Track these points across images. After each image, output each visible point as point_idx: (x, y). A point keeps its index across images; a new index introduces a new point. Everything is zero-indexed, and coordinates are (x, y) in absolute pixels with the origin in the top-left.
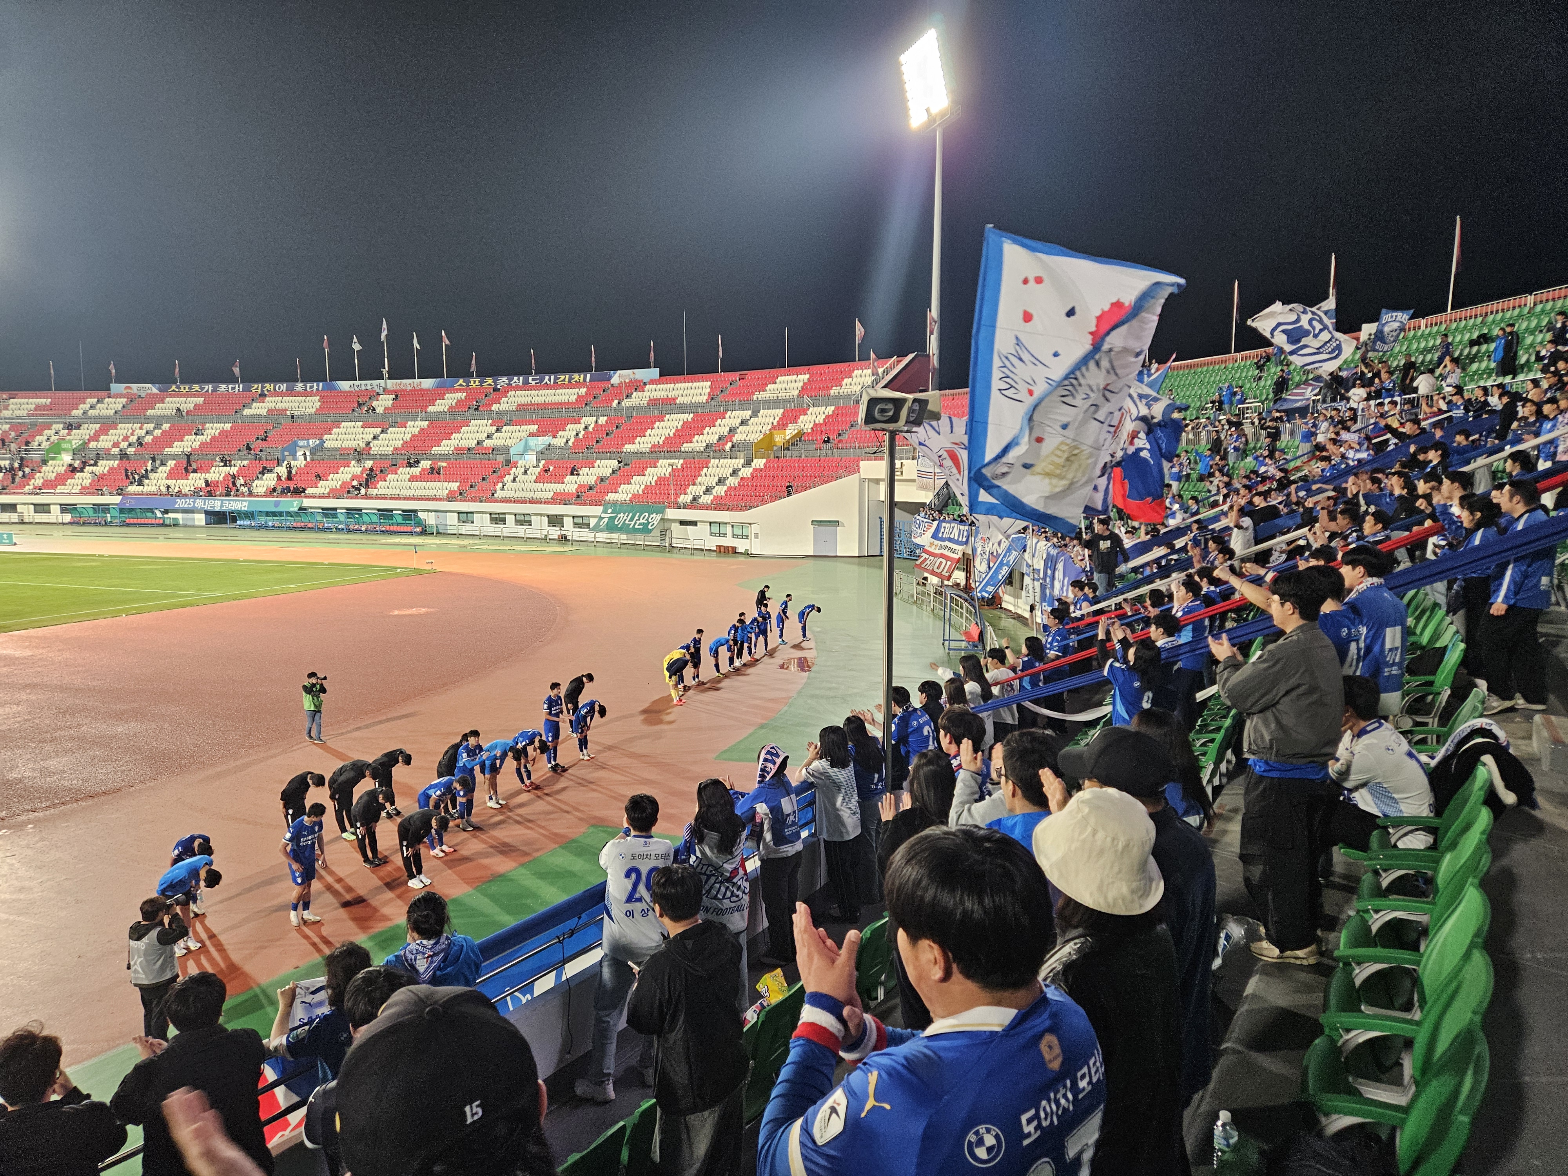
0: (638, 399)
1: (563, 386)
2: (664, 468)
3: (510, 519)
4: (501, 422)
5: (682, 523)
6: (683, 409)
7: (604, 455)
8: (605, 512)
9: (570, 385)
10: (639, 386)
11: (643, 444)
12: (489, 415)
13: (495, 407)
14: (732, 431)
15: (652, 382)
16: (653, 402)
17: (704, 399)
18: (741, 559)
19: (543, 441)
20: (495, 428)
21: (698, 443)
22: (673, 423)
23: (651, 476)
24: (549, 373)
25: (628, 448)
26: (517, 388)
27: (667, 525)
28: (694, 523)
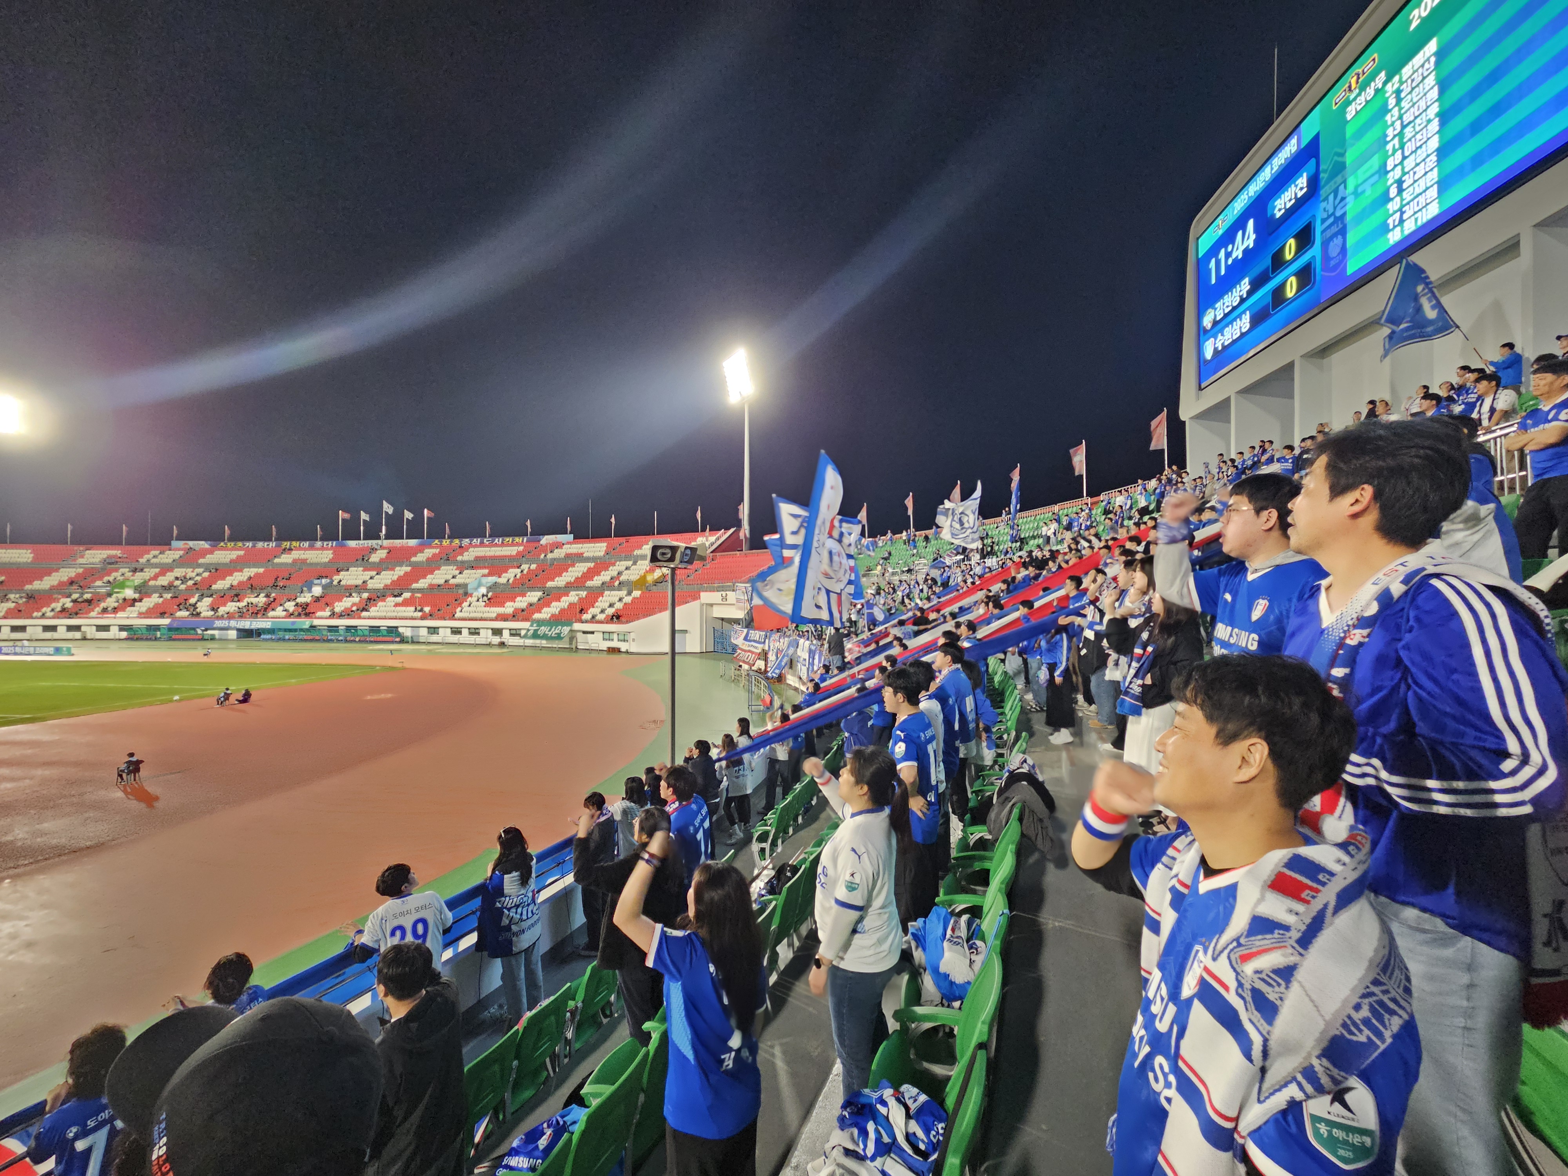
0: (559, 553)
1: (508, 545)
2: (573, 597)
3: (465, 632)
4: (463, 567)
5: (584, 632)
6: (588, 560)
7: (532, 589)
8: (532, 626)
9: (513, 544)
10: (559, 545)
11: (560, 581)
12: (455, 562)
13: (459, 558)
14: (620, 573)
15: (568, 543)
16: (568, 556)
17: (602, 554)
18: (624, 655)
19: (492, 579)
20: (458, 572)
21: (597, 581)
22: (580, 569)
23: (564, 602)
24: (499, 536)
25: (550, 584)
26: (476, 546)
27: (574, 634)
28: (593, 633)
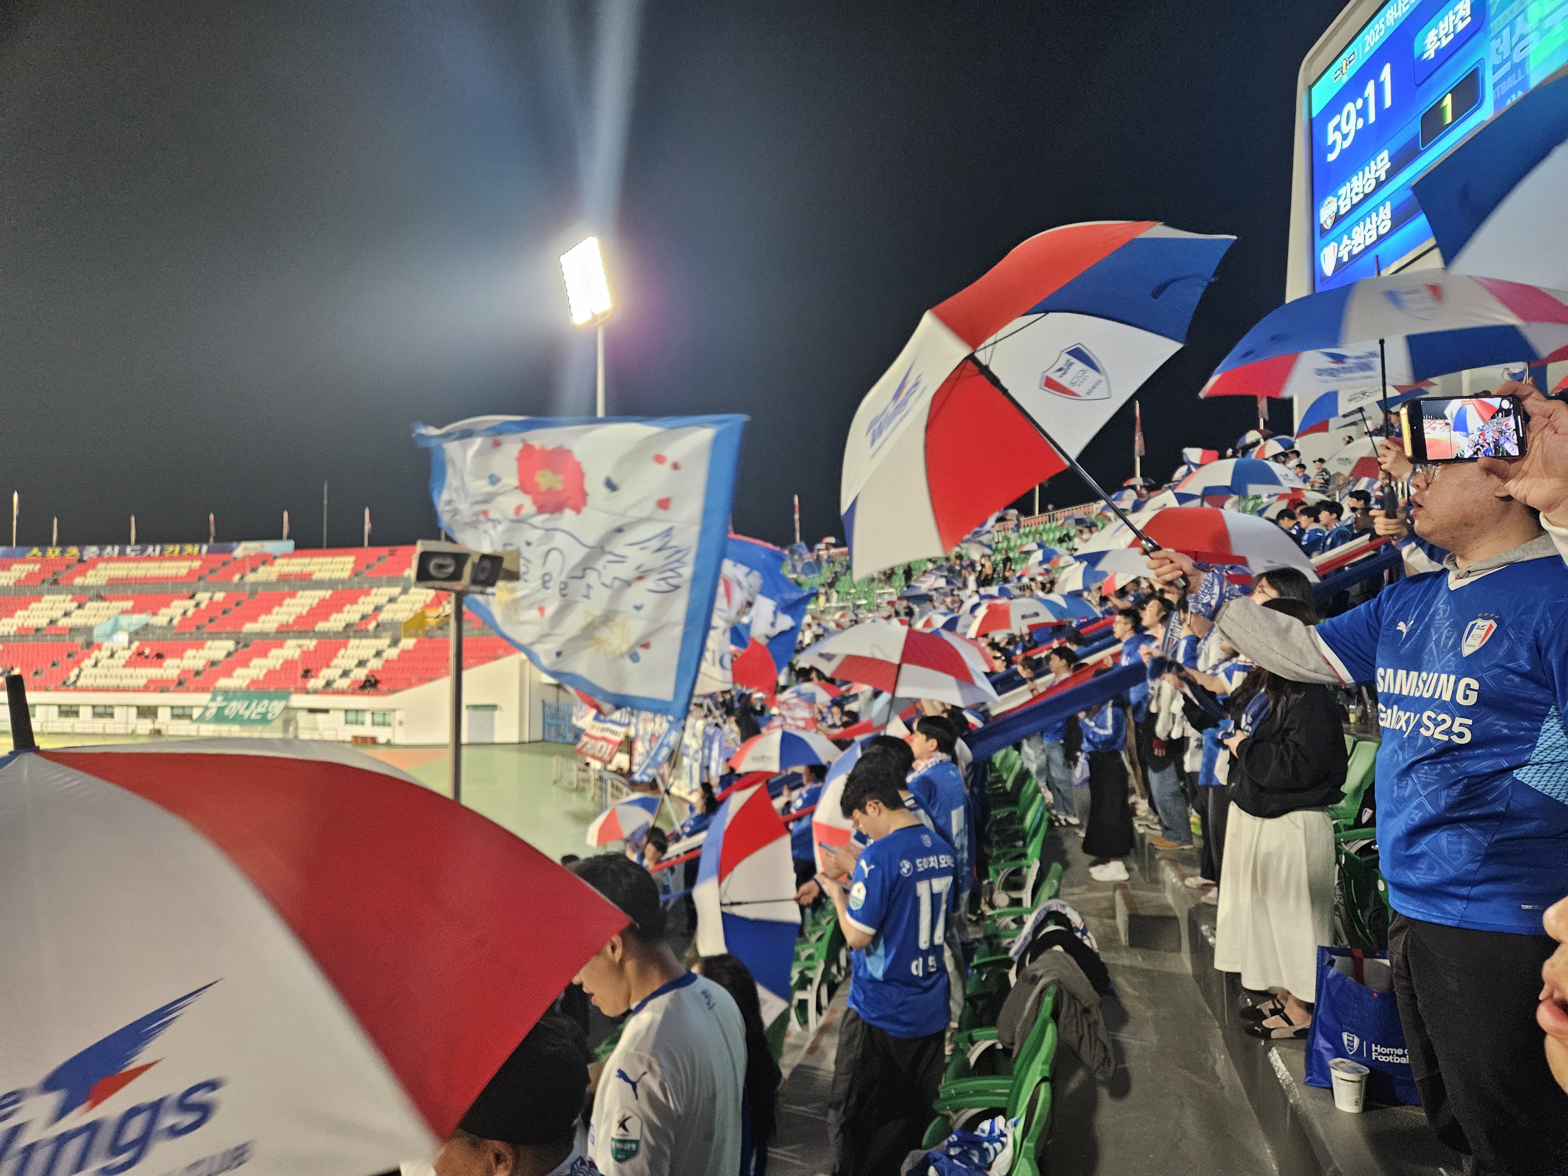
0: (266, 574)
1: (171, 558)
2: (292, 649)
3: (86, 713)
4: (83, 597)
5: (312, 711)
6: (320, 585)
7: (216, 636)
8: (213, 699)
9: (181, 557)
10: (267, 560)
11: (268, 623)
12: (70, 589)
13: (78, 581)
14: (378, 609)
15: (285, 556)
16: (284, 578)
17: (346, 574)
19: (139, 619)
20: (75, 605)
21: (336, 622)
22: (306, 600)
23: (276, 658)
24: (154, 543)
25: (249, 627)
26: (110, 559)
27: (292, 714)
28: (326, 711)
